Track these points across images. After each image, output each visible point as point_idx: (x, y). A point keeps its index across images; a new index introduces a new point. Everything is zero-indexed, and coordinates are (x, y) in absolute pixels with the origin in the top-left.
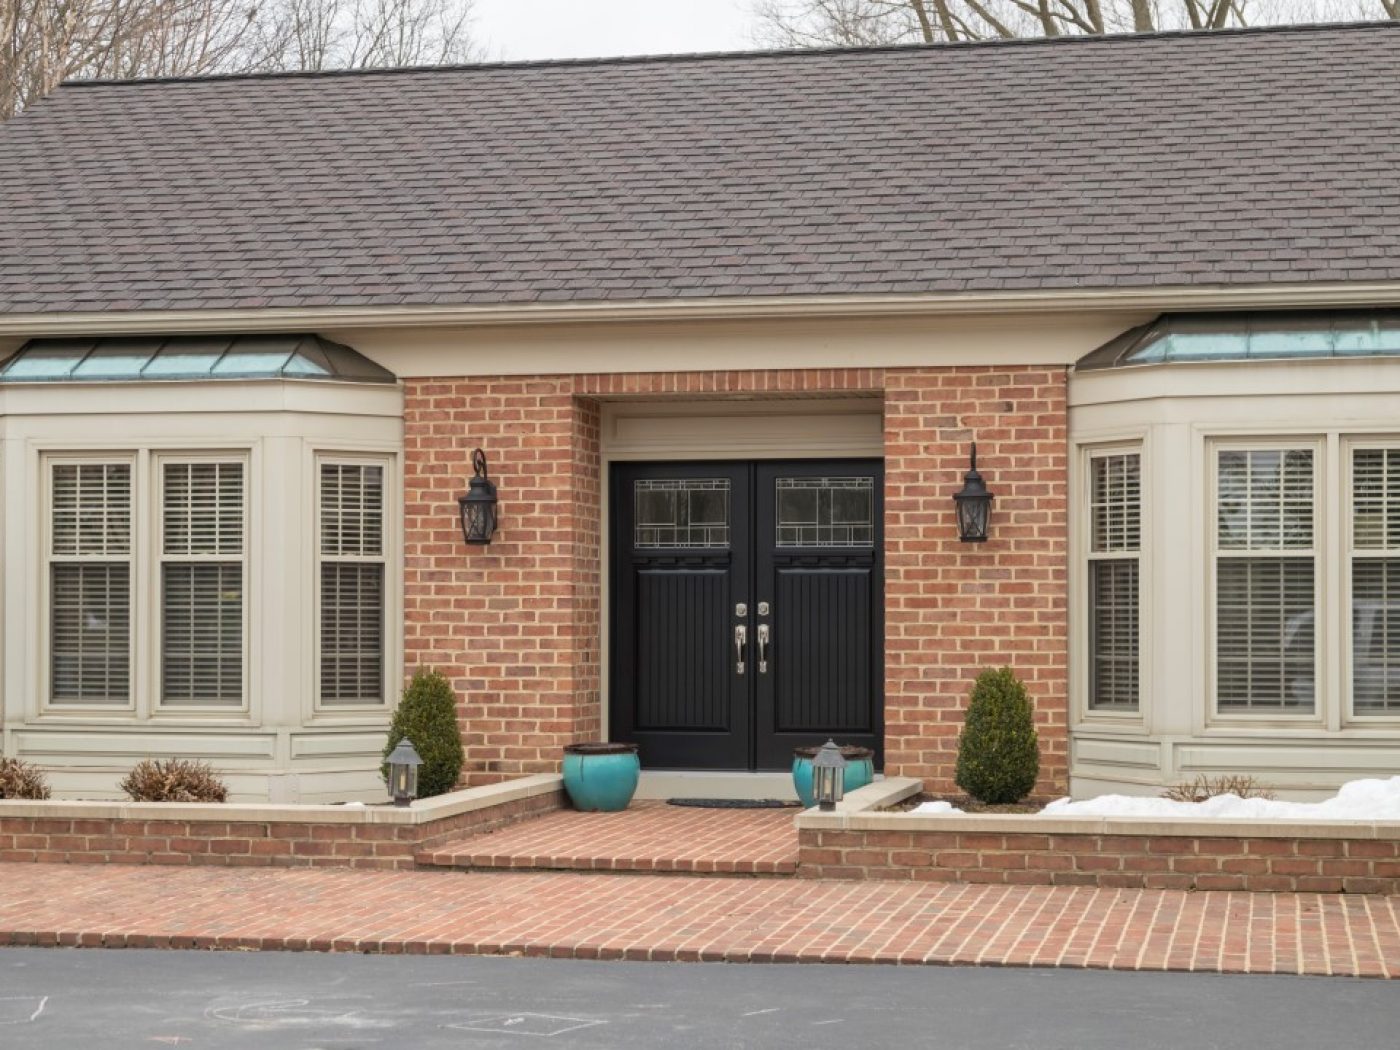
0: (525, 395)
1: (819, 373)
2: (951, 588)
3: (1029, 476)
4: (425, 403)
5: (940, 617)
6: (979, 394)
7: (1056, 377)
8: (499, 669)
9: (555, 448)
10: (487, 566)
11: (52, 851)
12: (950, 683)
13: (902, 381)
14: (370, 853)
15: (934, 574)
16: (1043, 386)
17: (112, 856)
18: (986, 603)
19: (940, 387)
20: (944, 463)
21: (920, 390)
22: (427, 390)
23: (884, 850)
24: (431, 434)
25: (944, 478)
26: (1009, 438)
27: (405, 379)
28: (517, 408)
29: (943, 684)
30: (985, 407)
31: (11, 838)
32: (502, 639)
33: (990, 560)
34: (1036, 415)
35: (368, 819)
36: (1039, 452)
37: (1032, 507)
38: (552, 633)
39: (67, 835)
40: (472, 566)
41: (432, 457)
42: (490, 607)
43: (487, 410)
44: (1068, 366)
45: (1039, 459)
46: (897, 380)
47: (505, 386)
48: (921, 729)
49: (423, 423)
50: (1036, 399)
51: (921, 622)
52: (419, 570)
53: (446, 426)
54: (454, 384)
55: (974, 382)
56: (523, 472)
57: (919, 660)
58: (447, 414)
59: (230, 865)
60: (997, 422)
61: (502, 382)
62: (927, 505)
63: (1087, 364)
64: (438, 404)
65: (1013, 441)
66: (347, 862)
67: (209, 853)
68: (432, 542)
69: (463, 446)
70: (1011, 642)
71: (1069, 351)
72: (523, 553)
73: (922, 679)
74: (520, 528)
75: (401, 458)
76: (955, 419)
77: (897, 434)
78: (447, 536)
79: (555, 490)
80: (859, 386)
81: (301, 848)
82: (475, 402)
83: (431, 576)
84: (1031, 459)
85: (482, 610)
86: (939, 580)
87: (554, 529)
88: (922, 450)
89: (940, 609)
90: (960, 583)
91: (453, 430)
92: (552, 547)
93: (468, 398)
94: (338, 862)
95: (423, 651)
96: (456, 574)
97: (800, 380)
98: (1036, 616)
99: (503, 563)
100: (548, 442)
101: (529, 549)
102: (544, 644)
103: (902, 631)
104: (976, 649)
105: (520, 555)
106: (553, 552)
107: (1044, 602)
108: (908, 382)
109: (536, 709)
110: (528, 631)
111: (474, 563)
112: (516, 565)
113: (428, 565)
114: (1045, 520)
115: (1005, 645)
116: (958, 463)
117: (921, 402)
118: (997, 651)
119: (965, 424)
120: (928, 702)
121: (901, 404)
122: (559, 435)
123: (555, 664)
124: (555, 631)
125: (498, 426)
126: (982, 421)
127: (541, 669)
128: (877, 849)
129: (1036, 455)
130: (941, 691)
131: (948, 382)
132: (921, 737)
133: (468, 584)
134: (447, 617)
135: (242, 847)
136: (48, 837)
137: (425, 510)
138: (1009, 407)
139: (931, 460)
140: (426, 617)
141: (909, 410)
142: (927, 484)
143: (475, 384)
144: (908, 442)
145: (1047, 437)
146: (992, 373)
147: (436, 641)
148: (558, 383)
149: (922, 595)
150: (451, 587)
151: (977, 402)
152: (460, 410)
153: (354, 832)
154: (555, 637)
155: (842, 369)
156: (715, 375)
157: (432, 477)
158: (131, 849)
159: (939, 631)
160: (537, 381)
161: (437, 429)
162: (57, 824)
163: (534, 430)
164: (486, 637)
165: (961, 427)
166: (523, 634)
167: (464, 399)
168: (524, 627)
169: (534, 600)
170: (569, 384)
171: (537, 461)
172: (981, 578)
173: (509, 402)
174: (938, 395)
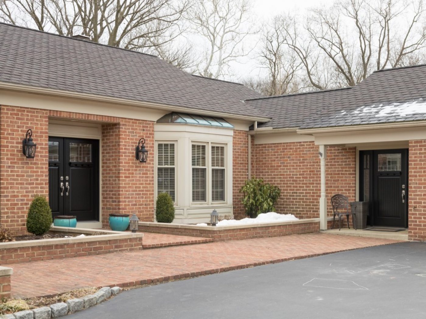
0: (36, 114)
1: (107, 117)
2: (133, 174)
3: (147, 147)
4: (7, 113)
5: (131, 181)
6: (138, 126)
7: (152, 124)
8: (29, 195)
9: (44, 131)
10: (25, 165)
12: (133, 197)
14: (132, 246)
16: (150, 126)
17: (65, 255)
18: (140, 177)
19: (131, 124)
20: (132, 143)
21: (127, 124)
22: (8, 109)
23: (228, 234)
25: (132, 146)
28: (34, 118)
29: (131, 197)
32: (29, 186)
33: (140, 167)
34: (149, 132)
35: (133, 237)
36: (149, 141)
38: (43, 185)
40: (21, 164)
41: (10, 130)
42: (26, 177)
43: (25, 118)
44: (154, 121)
46: (123, 121)
47: (30, 111)
48: (127, 208)
49: (7, 119)
50: (149, 129)
51: (127, 182)
52: (5, 165)
53: (13, 121)
54: (16, 109)
55: (137, 123)
56: (35, 137)
57: (127, 191)
58: (14, 117)
59: (98, 254)
60: (142, 133)
61: (30, 110)
62: (128, 153)
63: (159, 121)
64: (11, 114)
66: (127, 250)
67: (93, 251)
68: (9, 157)
69: (18, 128)
70: (144, 187)
71: (155, 118)
73: (127, 196)
76: (134, 132)
77: (123, 134)
78: (13, 155)
79: (44, 143)
80: (115, 121)
81: (116, 247)
82: (22, 115)
83: (9, 167)
84: (148, 143)
85: (24, 178)
86: (131, 171)
87: (44, 154)
88: (127, 139)
89: (131, 179)
90: (134, 172)
91: (16, 123)
92: (43, 159)
93: (20, 113)
94: (125, 250)
95: (7, 190)
96: (17, 166)
97: (103, 118)
98: (149, 180)
99: (30, 164)
100: (42, 129)
101: (37, 160)
102: (41, 188)
103: (123, 184)
104: (138, 189)
105: (34, 162)
106: (43, 161)
107: (150, 177)
108: (125, 122)
110: (37, 184)
111: (22, 163)
112: (33, 165)
113: (8, 164)
114: (150, 158)
116: (136, 143)
117: (127, 127)
118: (141, 189)
120: (128, 202)
121: (123, 127)
123: (44, 193)
124: (44, 184)
125: (28, 123)
126: (139, 133)
130: (131, 199)
133: (20, 170)
134: (14, 180)
135: (101, 248)
137: (7, 147)
138: (144, 130)
139: (129, 141)
140: (7, 180)
141: (125, 129)
142: (128, 147)
143: (22, 109)
144: (125, 137)
145: (151, 138)
146: (141, 121)
147: (11, 187)
148: (45, 112)
149: (127, 175)
150: (15, 171)
151: (138, 128)
152: (18, 117)
153: (129, 241)
154: (44, 186)
155: (112, 117)
156: (84, 115)
157: (9, 136)
158: (71, 252)
159: (131, 184)
161: (11, 122)
163: (38, 125)
164: (25, 186)
165: (135, 134)
166: (36, 185)
167: (19, 114)
168: (36, 183)
169: (39, 175)
170: (47, 113)
171: (39, 134)
172: (139, 171)
173: (31, 116)
174: (131, 126)
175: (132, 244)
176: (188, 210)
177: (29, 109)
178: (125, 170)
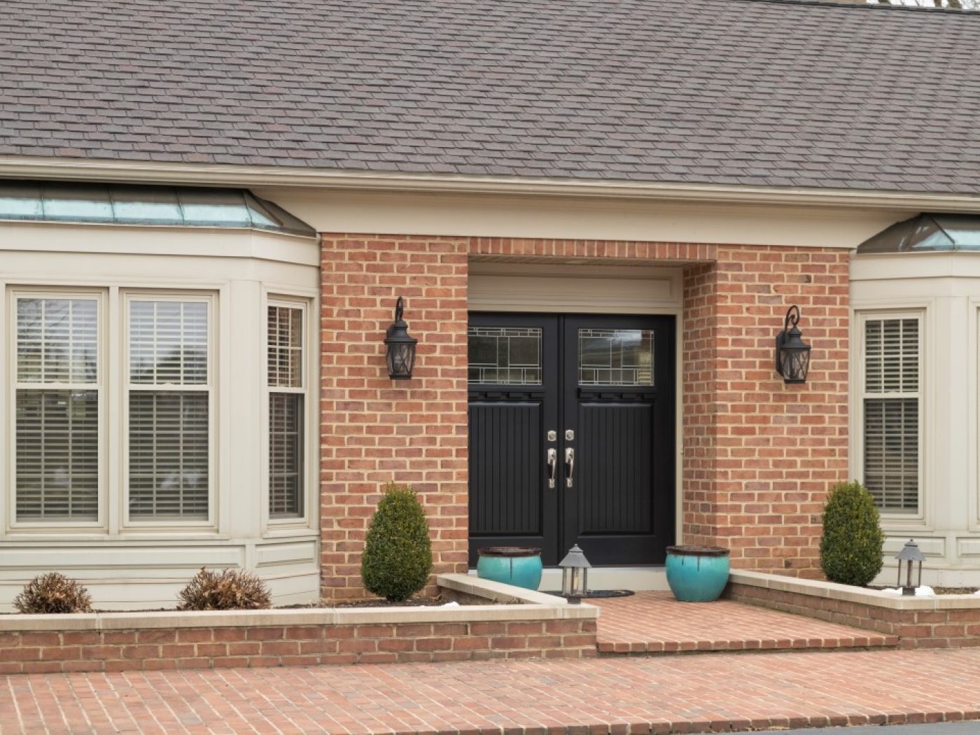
0: (428, 253)
1: (667, 246)
2: (765, 420)
3: (822, 333)
4: (341, 256)
5: (757, 442)
6: (786, 268)
7: (842, 258)
9: (453, 298)
10: (395, 398)
11: (264, 656)
12: (766, 494)
13: (731, 255)
14: (559, 644)
15: (752, 409)
16: (833, 264)
17: (322, 658)
18: (791, 431)
19: (758, 261)
20: (762, 321)
21: (743, 263)
22: (341, 245)
23: (962, 624)
24: (346, 283)
25: (761, 333)
26: (808, 303)
27: (321, 234)
28: (422, 263)
29: (759, 495)
30: (791, 278)
31: (225, 646)
32: (408, 460)
33: (794, 398)
34: (827, 286)
36: (830, 315)
37: (824, 357)
38: (451, 455)
39: (280, 641)
40: (381, 398)
41: (347, 302)
42: (397, 433)
43: (395, 264)
44: (850, 249)
45: (830, 320)
46: (727, 254)
47: (411, 244)
48: (743, 530)
49: (338, 273)
50: (827, 274)
51: (743, 446)
52: (335, 400)
53: (357, 276)
54: (366, 240)
55: (783, 258)
56: (426, 318)
57: (742, 476)
58: (361, 266)
59: (434, 661)
60: (800, 291)
61: (408, 240)
62: (748, 354)
63: (867, 249)
64: (352, 257)
65: (811, 306)
66: (539, 654)
67: (415, 651)
68: (346, 376)
69: (374, 294)
70: (809, 461)
71: (853, 238)
72: (427, 387)
73: (744, 491)
74: (424, 366)
75: (316, 302)
76: (769, 286)
77: (726, 297)
78: (359, 371)
79: (454, 335)
80: (698, 258)
81: (498, 643)
82: (384, 256)
83: (346, 406)
84: (824, 320)
85: (390, 436)
86: (757, 413)
87: (453, 367)
88: (744, 310)
89: (757, 436)
90: (772, 415)
91: (365, 279)
92: (451, 383)
93: (379, 253)
94: (531, 654)
95: (339, 471)
96: (368, 404)
97: (652, 251)
98: (827, 441)
99: (409, 395)
100: (448, 293)
101: (432, 383)
102: (445, 464)
103: (729, 453)
104: (784, 468)
105: (424, 389)
106: (452, 387)
107: (832, 431)
108: (736, 256)
109: (438, 520)
110: (430, 453)
111: (383, 395)
112: (420, 397)
113: (343, 397)
114: (834, 368)
115: (804, 464)
117: (744, 272)
118: (799, 469)
119: (776, 291)
120: (748, 509)
121: (730, 274)
122: (457, 287)
123: (454, 481)
124: (454, 453)
125: (405, 278)
126: (789, 289)
127: (442, 485)
128: (957, 624)
129: (827, 317)
130: (758, 500)
131: (765, 257)
132: (744, 536)
133: (379, 413)
134: (360, 441)
135: (444, 644)
136: (260, 643)
137: (341, 348)
138: (808, 279)
139: (752, 318)
140: (341, 441)
141: (735, 278)
142: (748, 337)
143: (385, 241)
144: (735, 304)
145: (835, 304)
146: (796, 252)
147: (350, 462)
148: (456, 243)
149: (745, 425)
150: (364, 416)
151: (785, 274)
152: (371, 263)
153: (544, 627)
154: (454, 458)
155: (685, 244)
157: (346, 320)
158: (341, 651)
159: (757, 453)
160: (438, 241)
161: (351, 279)
162: (272, 631)
163: (436, 283)
164: (394, 458)
165: (773, 293)
166: (427, 456)
167: (375, 254)
168: (427, 450)
169: (436, 427)
170: (465, 245)
171: (438, 309)
172: (788, 411)
173: (414, 258)
174: (757, 268)
175: (560, 638)
176: (964, 541)
177: (408, 238)
178: (734, 408)
